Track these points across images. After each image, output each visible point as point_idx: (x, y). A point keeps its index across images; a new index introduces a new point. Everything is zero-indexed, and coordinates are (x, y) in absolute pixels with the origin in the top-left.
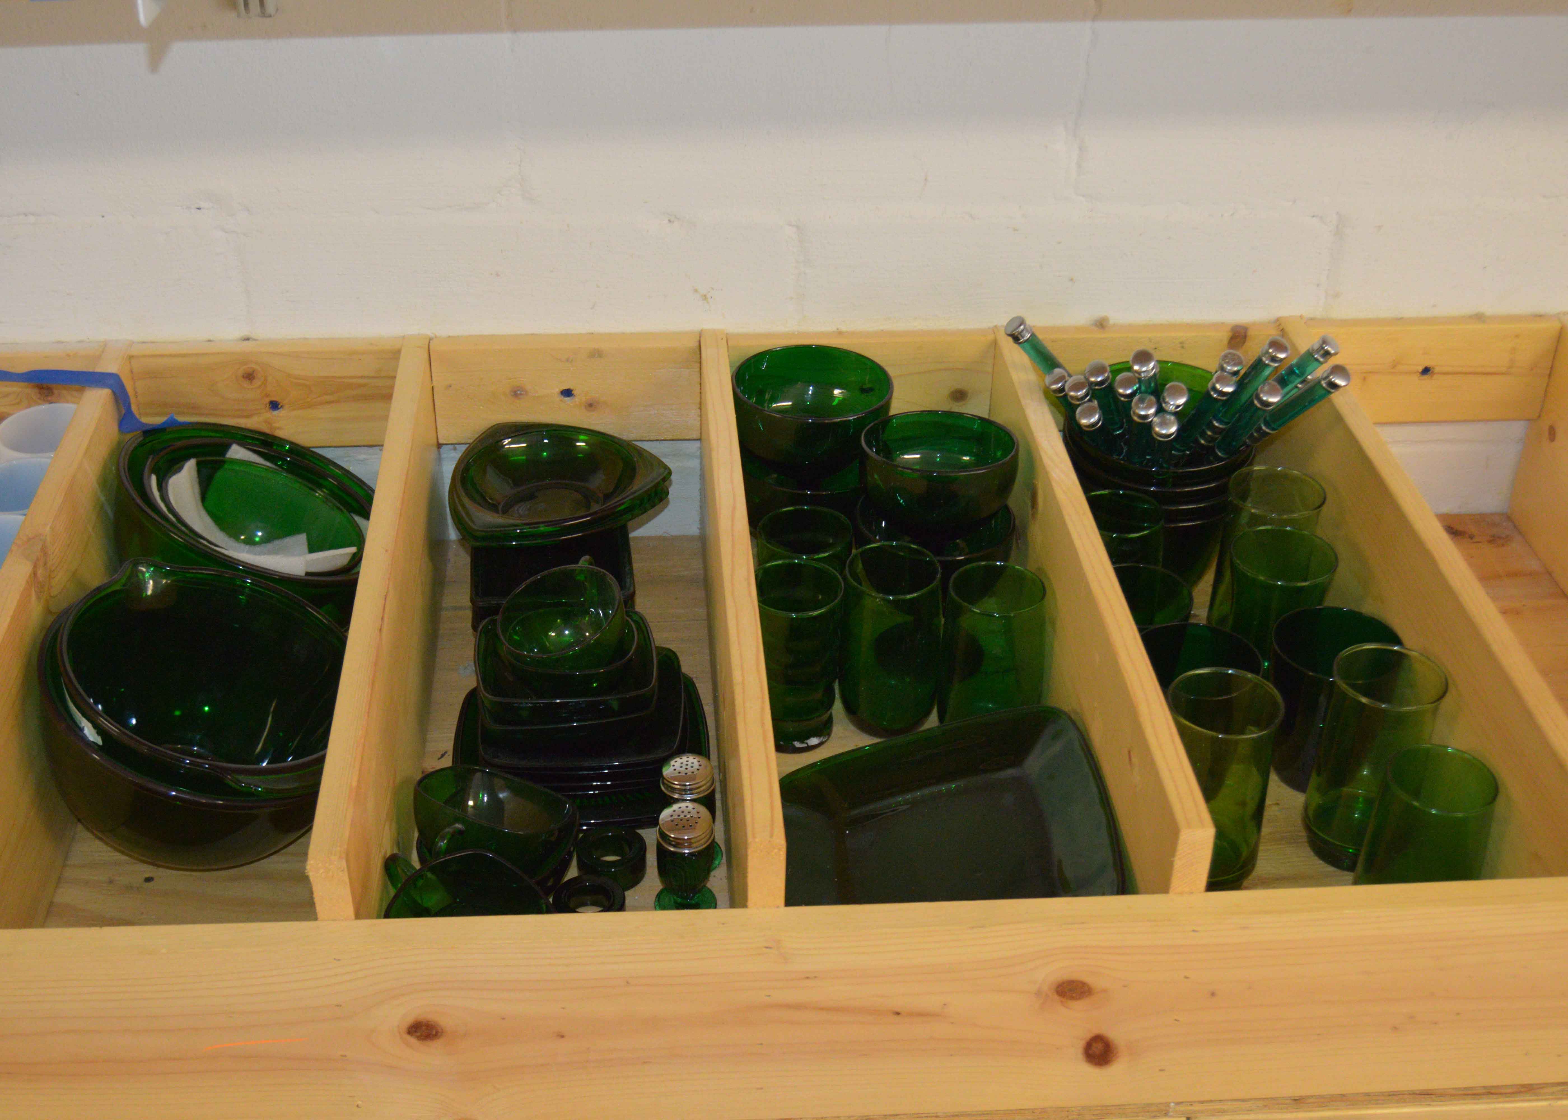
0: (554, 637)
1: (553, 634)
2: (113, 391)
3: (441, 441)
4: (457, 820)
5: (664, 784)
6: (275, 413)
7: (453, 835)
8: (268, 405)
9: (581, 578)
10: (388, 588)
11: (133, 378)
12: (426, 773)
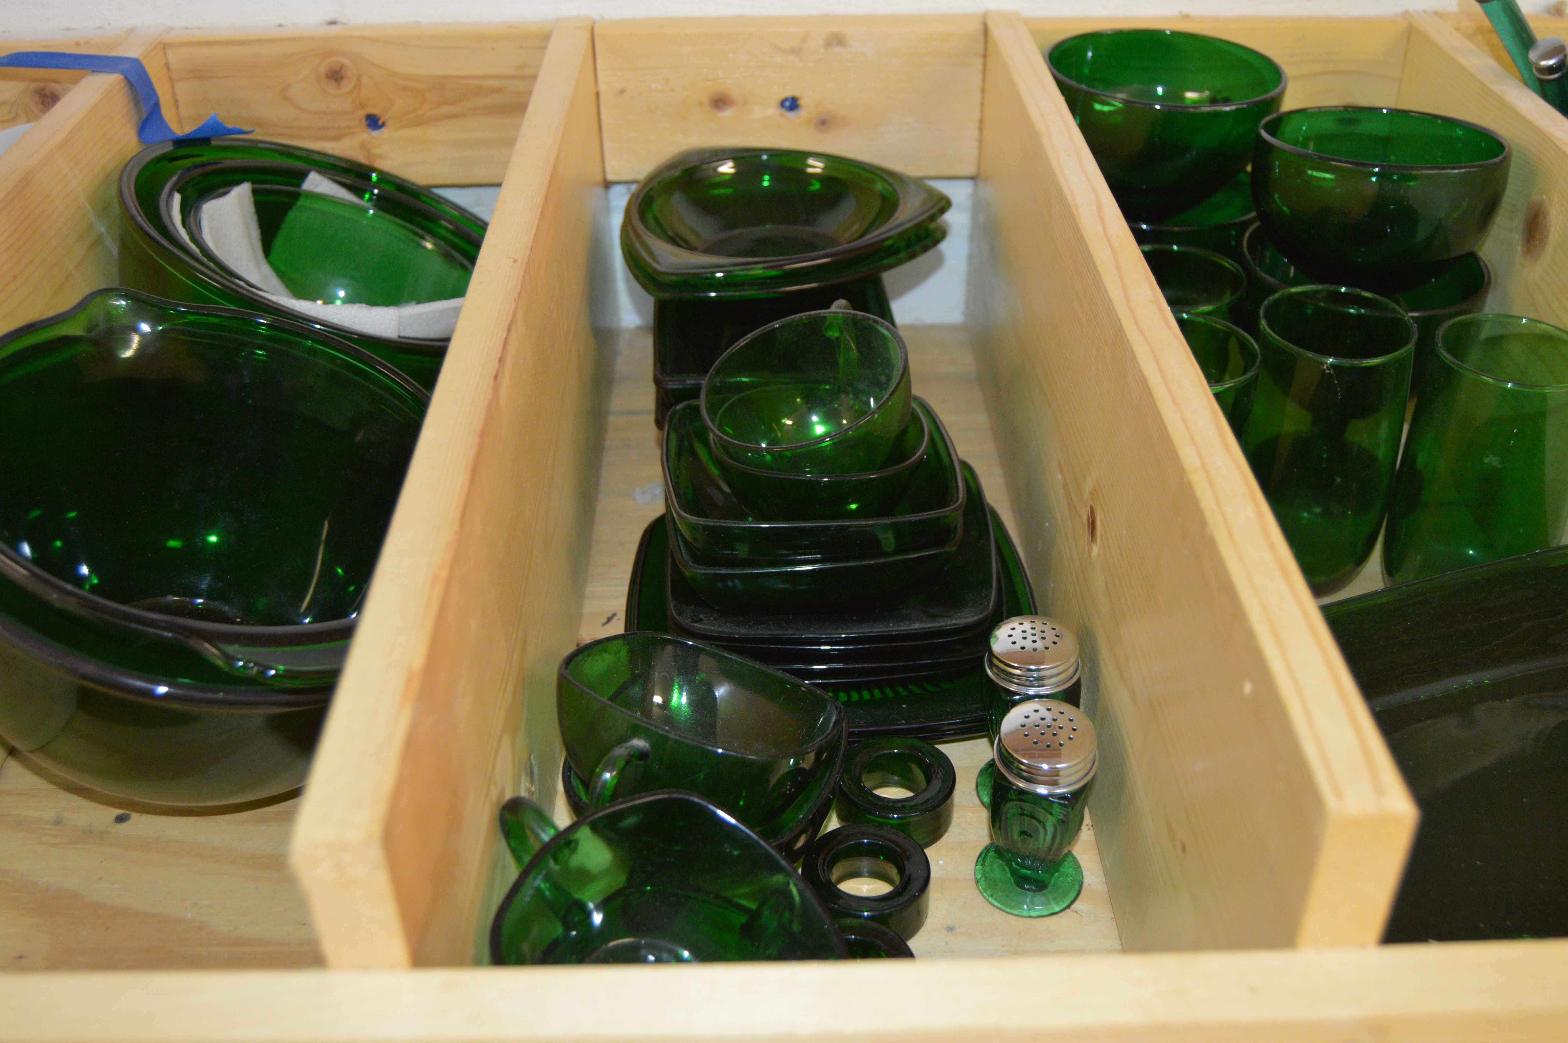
0: (790, 427)
1: (789, 422)
2: (126, 78)
3: (611, 177)
4: (636, 731)
5: (991, 665)
6: (376, 133)
7: (628, 762)
8: (364, 121)
9: (833, 334)
10: (515, 314)
11: (170, 79)
12: (581, 646)
